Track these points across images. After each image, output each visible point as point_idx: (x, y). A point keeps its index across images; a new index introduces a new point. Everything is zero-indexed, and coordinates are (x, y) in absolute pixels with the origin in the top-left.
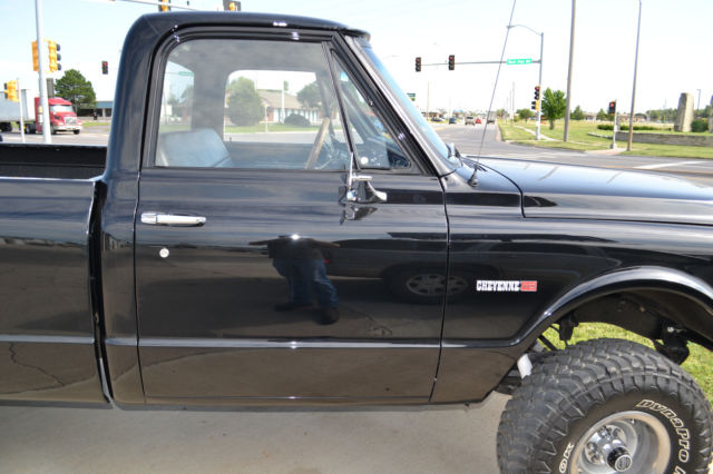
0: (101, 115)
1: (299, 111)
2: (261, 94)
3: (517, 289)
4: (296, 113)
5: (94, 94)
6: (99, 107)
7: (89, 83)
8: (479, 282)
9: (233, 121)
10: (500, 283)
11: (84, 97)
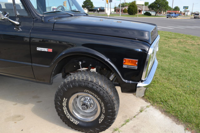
0: (95, 11)
1: (148, 11)
2: (137, 6)
3: (47, 51)
4: (147, 11)
5: (93, 5)
6: (95, 9)
7: (92, 2)
8: (37, 48)
9: (129, 14)
10: (42, 48)
11: (90, 6)
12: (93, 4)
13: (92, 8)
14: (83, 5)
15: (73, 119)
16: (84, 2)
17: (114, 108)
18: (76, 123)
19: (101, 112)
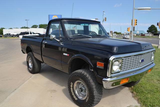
3: (67, 55)
11: (154, 31)
12: (157, 29)
13: (156, 33)
14: (148, 30)
15: (75, 96)
16: (149, 28)
17: (93, 94)
18: (76, 99)
19: (88, 95)
